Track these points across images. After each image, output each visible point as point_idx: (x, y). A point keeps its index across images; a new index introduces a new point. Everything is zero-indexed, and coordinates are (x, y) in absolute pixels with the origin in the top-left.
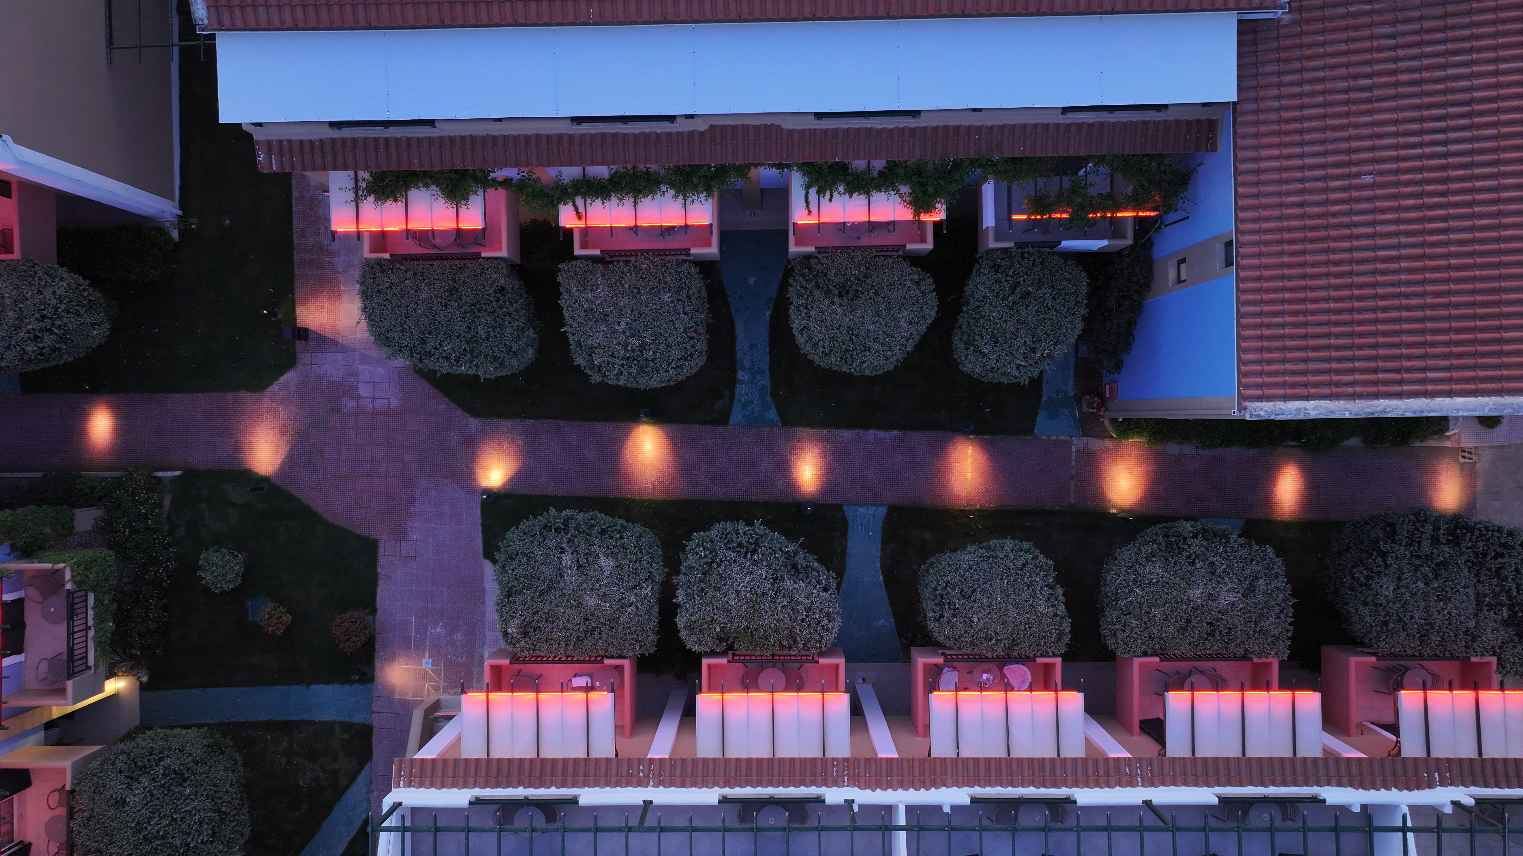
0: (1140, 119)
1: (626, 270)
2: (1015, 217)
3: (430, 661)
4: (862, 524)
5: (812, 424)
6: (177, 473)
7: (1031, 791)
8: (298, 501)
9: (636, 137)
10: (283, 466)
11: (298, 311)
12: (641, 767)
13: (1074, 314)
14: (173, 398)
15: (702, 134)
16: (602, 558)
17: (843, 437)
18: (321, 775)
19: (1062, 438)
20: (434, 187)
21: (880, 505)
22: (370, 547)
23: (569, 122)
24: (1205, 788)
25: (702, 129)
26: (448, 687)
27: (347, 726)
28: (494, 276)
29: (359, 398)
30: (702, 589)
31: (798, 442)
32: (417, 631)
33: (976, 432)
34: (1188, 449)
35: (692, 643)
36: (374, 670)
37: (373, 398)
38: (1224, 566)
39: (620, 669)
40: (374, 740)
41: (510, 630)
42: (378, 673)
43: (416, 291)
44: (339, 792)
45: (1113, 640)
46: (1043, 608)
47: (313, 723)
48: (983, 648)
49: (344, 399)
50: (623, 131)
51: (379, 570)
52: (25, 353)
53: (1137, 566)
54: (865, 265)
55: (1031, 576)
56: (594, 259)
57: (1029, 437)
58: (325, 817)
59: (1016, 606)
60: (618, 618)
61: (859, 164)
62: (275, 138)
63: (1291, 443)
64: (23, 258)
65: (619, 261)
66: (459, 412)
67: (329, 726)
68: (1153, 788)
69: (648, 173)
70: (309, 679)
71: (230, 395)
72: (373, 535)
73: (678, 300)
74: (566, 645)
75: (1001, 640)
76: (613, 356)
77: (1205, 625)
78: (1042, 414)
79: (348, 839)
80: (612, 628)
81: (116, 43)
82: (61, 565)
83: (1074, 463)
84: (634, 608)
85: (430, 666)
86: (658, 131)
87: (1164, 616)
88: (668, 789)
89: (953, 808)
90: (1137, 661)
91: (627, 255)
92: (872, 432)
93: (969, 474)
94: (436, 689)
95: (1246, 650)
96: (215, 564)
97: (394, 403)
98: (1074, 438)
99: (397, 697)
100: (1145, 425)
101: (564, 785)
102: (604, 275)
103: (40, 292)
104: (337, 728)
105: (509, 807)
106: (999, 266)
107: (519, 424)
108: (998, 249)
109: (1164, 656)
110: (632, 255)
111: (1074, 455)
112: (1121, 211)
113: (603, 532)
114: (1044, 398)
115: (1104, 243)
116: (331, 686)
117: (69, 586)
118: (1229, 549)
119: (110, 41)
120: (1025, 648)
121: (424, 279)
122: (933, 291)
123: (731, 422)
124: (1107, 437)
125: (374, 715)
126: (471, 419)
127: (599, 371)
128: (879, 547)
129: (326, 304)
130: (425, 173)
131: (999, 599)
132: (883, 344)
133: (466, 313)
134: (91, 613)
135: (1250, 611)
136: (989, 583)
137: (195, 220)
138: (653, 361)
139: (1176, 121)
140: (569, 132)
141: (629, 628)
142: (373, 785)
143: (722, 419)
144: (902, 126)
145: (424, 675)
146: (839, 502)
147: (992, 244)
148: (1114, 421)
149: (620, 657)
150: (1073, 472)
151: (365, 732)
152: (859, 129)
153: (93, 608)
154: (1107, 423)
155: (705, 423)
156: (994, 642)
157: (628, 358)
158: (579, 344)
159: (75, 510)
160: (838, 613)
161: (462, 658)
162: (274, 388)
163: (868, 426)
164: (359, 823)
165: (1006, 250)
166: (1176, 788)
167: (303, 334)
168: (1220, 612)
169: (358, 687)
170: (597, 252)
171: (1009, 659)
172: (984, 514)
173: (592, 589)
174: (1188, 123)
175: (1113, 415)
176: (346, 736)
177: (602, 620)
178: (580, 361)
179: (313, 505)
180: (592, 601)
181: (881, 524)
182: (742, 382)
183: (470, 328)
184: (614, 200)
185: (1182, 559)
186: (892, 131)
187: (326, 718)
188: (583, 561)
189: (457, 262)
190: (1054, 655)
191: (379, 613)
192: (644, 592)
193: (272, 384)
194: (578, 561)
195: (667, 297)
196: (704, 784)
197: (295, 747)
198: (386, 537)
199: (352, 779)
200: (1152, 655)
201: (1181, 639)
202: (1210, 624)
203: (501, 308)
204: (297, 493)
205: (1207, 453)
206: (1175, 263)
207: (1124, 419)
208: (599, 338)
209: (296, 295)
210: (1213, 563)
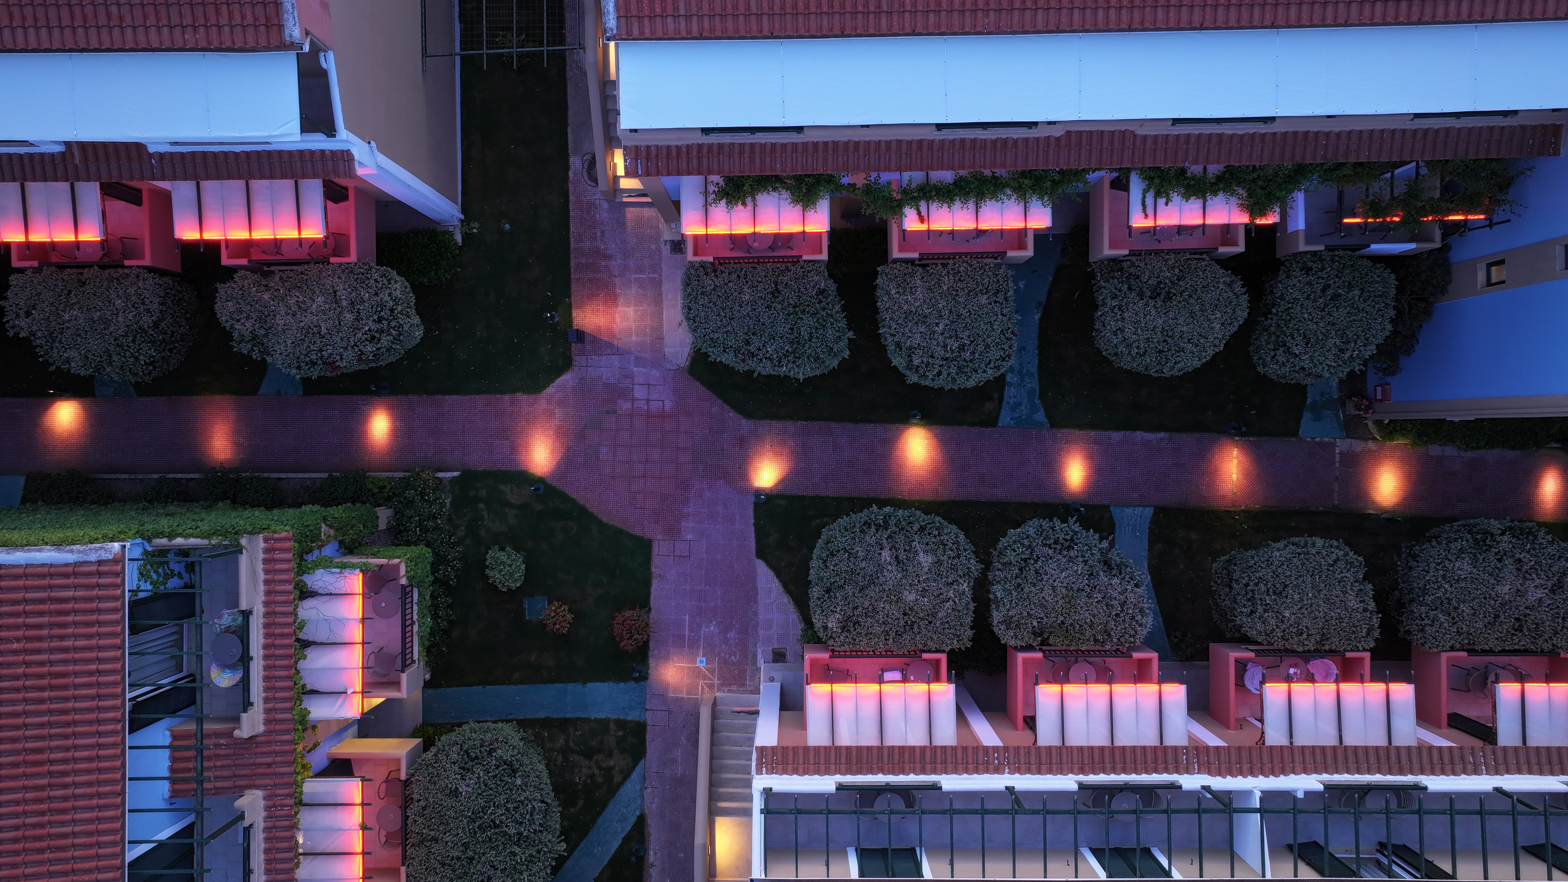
0: (1486, 125)
1: (944, 272)
2: (1346, 221)
3: (704, 659)
4: (1129, 525)
5: (1080, 427)
6: (456, 474)
7: (1377, 778)
8: (573, 501)
9: (994, 142)
10: (559, 466)
11: (574, 314)
12: (996, 755)
13: (1383, 316)
14: (451, 399)
15: (1058, 139)
16: (921, 554)
17: (1109, 439)
18: (596, 771)
19: (1327, 439)
20: (784, 192)
21: (1147, 506)
22: (644, 546)
23: (934, 128)
24: (1550, 777)
25: (1058, 135)
26: (722, 685)
27: (621, 724)
28: (816, 278)
29: (633, 400)
30: (1019, 585)
31: (1065, 443)
32: (691, 631)
33: (1242, 435)
34: (1450, 451)
35: (1007, 638)
36: (648, 668)
37: (648, 401)
38: (1532, 563)
39: (938, 662)
40: (648, 737)
41: (830, 625)
42: (652, 672)
43: (740, 293)
44: (613, 789)
45: (1420, 635)
46: (1353, 603)
47: (588, 720)
48: (1294, 644)
49: (619, 401)
50: (981, 137)
51: (653, 570)
52: (362, 353)
53: (1447, 562)
54: (1178, 267)
55: (1342, 572)
56: (911, 262)
57: (1294, 439)
58: (599, 814)
59: (1327, 600)
60: (936, 613)
61: (1196, 169)
62: (643, 144)
63: (1555, 445)
64: (359, 261)
65: (936, 264)
66: (732, 414)
67: (604, 724)
68: (1498, 777)
69: (994, 177)
70: (585, 678)
71: (507, 397)
72: (648, 535)
73: (995, 302)
74: (886, 639)
75: (1312, 635)
76: (932, 357)
77: (1513, 620)
78: (1307, 416)
79: (623, 835)
80: (930, 623)
81: (430, 51)
82: (397, 561)
83: (1337, 465)
84: (951, 603)
85: (704, 664)
86: (1015, 137)
87: (1472, 611)
88: (1024, 776)
89: (1307, 793)
90: (1444, 656)
91: (945, 258)
92: (1138, 434)
93: (1235, 476)
94: (711, 687)
95: (1554, 645)
96: (503, 563)
97: (668, 405)
98: (1338, 440)
99: (671, 695)
100: (1410, 427)
101: (923, 771)
102: (923, 278)
103: (376, 294)
104: (612, 726)
105: (870, 793)
106: (1311, 269)
107: (791, 426)
108: (1306, 253)
109: (1471, 652)
110: (949, 258)
111: (1338, 457)
112: (1454, 215)
113: (922, 529)
114: (1309, 401)
115: (1412, 246)
116: (606, 684)
117: (404, 581)
118: (1537, 546)
119: (424, 49)
120: (1334, 643)
121: (747, 282)
122: (1245, 294)
123: (1000, 424)
124: (1371, 439)
125: (647, 712)
126: (743, 421)
127: (917, 371)
128: (1147, 547)
129: (601, 308)
130: (777, 177)
131: (1310, 595)
132: (1197, 346)
133: (789, 315)
134: (415, 607)
135: (1558, 607)
136: (1301, 579)
137: (476, 225)
138: (971, 361)
139: (1521, 126)
140: (929, 138)
141: (947, 622)
142: (647, 782)
143: (992, 421)
144: (1251, 131)
145: (697, 673)
146: (1106, 503)
147: (1303, 247)
148: (1379, 423)
149: (938, 651)
150: (1337, 474)
151: (639, 730)
152: (1210, 135)
153: (418, 604)
154: (1371, 425)
155: (973, 424)
156: (1305, 636)
157: (946, 359)
158: (898, 345)
159: (377, 509)
160: (1149, 609)
161: (735, 655)
162: (550, 390)
163: (1134, 428)
164: (633, 820)
165: (1314, 253)
166: (1522, 776)
167: (580, 336)
168: (1527, 608)
169: (632, 684)
170: (915, 255)
171: (1319, 653)
172: (1250, 515)
173: (911, 585)
174: (1534, 128)
175: (1377, 417)
176: (621, 733)
177: (921, 615)
178: (898, 361)
179: (588, 506)
180: (910, 597)
181: (1147, 525)
182: (1011, 385)
183: (792, 329)
184: (957, 204)
185: (1491, 555)
186: (1242, 136)
187: (601, 716)
188: (902, 556)
189: (779, 265)
190: (1364, 650)
191: (653, 612)
192: (961, 588)
193: (548, 386)
194: (897, 557)
195: (984, 300)
196: (1061, 771)
197: (571, 744)
198: (659, 537)
199: (627, 775)
200: (1458, 650)
201: (1489, 634)
202: (1517, 619)
203: (824, 309)
204: (573, 494)
205: (1469, 454)
206: (1484, 266)
207: (1390, 421)
208: (917, 340)
209: (573, 298)
210: (1520, 560)
